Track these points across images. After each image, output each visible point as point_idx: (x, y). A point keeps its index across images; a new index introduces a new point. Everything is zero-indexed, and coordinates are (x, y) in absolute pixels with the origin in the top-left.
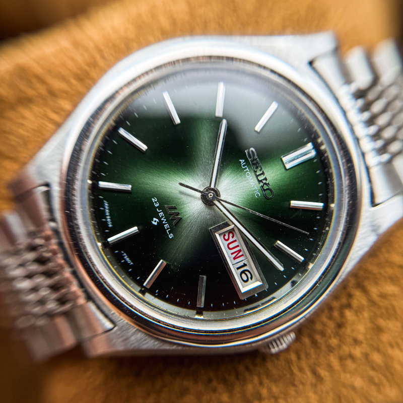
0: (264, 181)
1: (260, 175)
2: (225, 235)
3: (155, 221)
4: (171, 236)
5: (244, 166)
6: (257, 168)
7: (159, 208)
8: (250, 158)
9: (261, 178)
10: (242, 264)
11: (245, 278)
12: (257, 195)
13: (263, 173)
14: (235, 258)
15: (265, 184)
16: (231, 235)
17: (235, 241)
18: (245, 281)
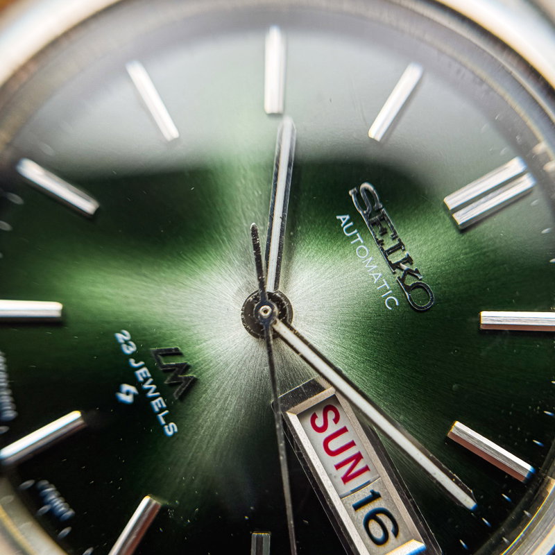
0: (405, 267)
1: (394, 250)
2: (314, 418)
3: (127, 394)
4: (171, 429)
5: (349, 230)
6: (384, 232)
7: (136, 356)
8: (364, 208)
9: (397, 257)
10: (365, 493)
11: (378, 533)
12: (391, 303)
13: (400, 246)
14: (346, 479)
15: (409, 272)
16: (331, 415)
17: (344, 430)
18: (378, 543)
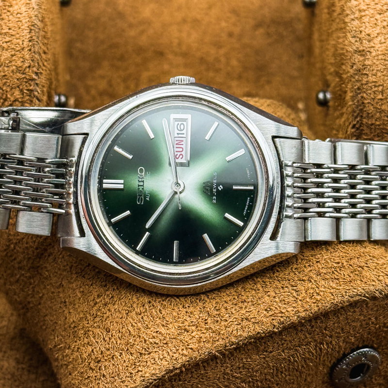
1: (141, 186)
5: (148, 196)
6: (141, 191)
7: (214, 195)
8: (142, 198)
9: (141, 183)
10: (180, 136)
12: (149, 173)
13: (139, 186)
14: (183, 141)
16: (177, 156)
17: (177, 152)
18: (183, 124)
